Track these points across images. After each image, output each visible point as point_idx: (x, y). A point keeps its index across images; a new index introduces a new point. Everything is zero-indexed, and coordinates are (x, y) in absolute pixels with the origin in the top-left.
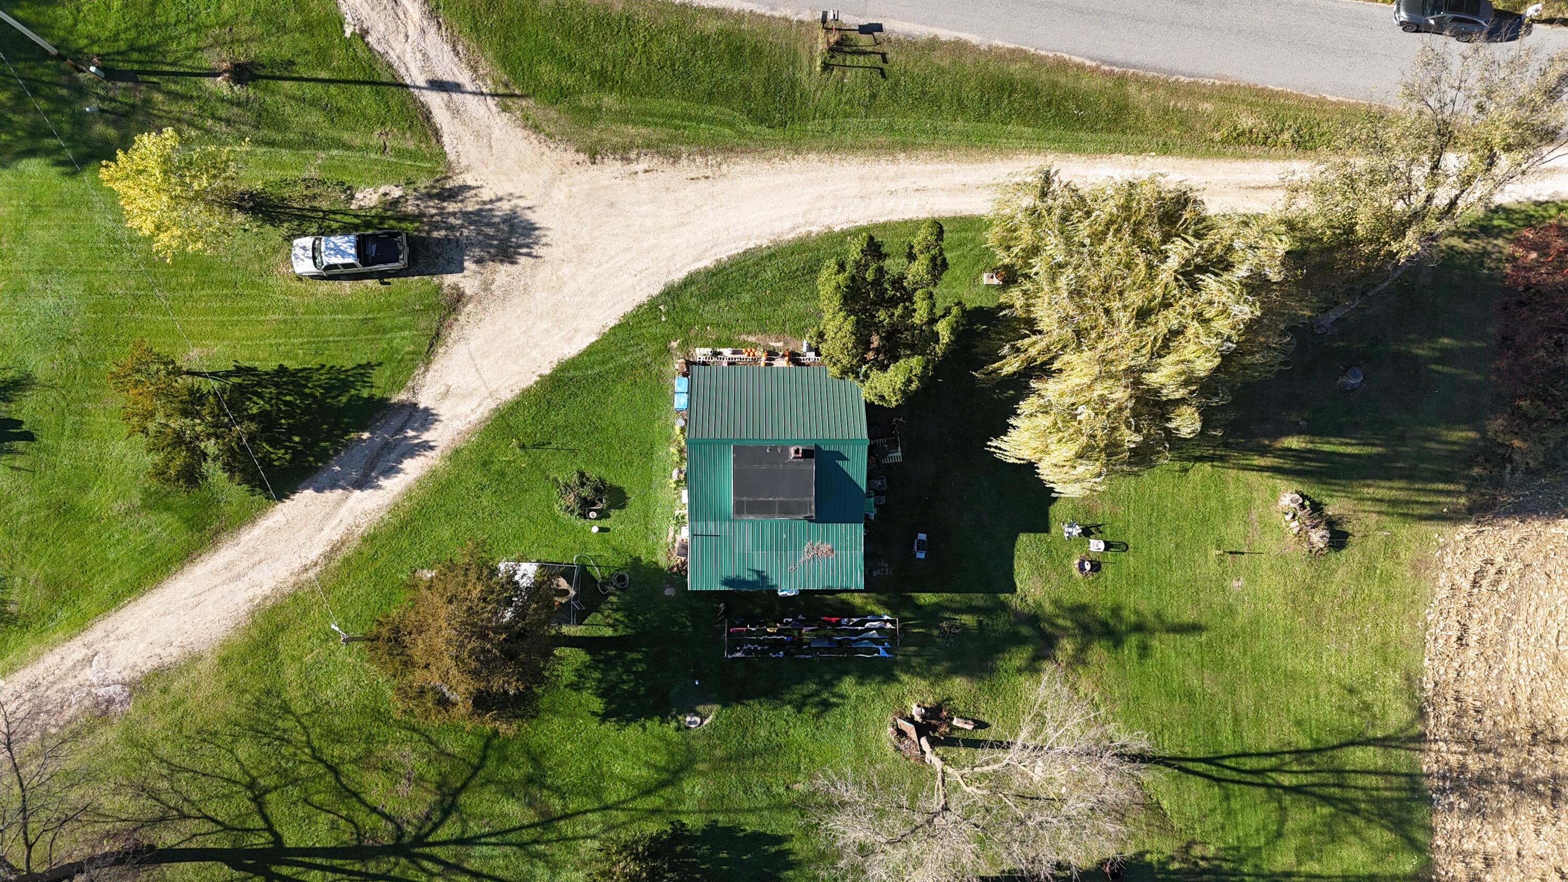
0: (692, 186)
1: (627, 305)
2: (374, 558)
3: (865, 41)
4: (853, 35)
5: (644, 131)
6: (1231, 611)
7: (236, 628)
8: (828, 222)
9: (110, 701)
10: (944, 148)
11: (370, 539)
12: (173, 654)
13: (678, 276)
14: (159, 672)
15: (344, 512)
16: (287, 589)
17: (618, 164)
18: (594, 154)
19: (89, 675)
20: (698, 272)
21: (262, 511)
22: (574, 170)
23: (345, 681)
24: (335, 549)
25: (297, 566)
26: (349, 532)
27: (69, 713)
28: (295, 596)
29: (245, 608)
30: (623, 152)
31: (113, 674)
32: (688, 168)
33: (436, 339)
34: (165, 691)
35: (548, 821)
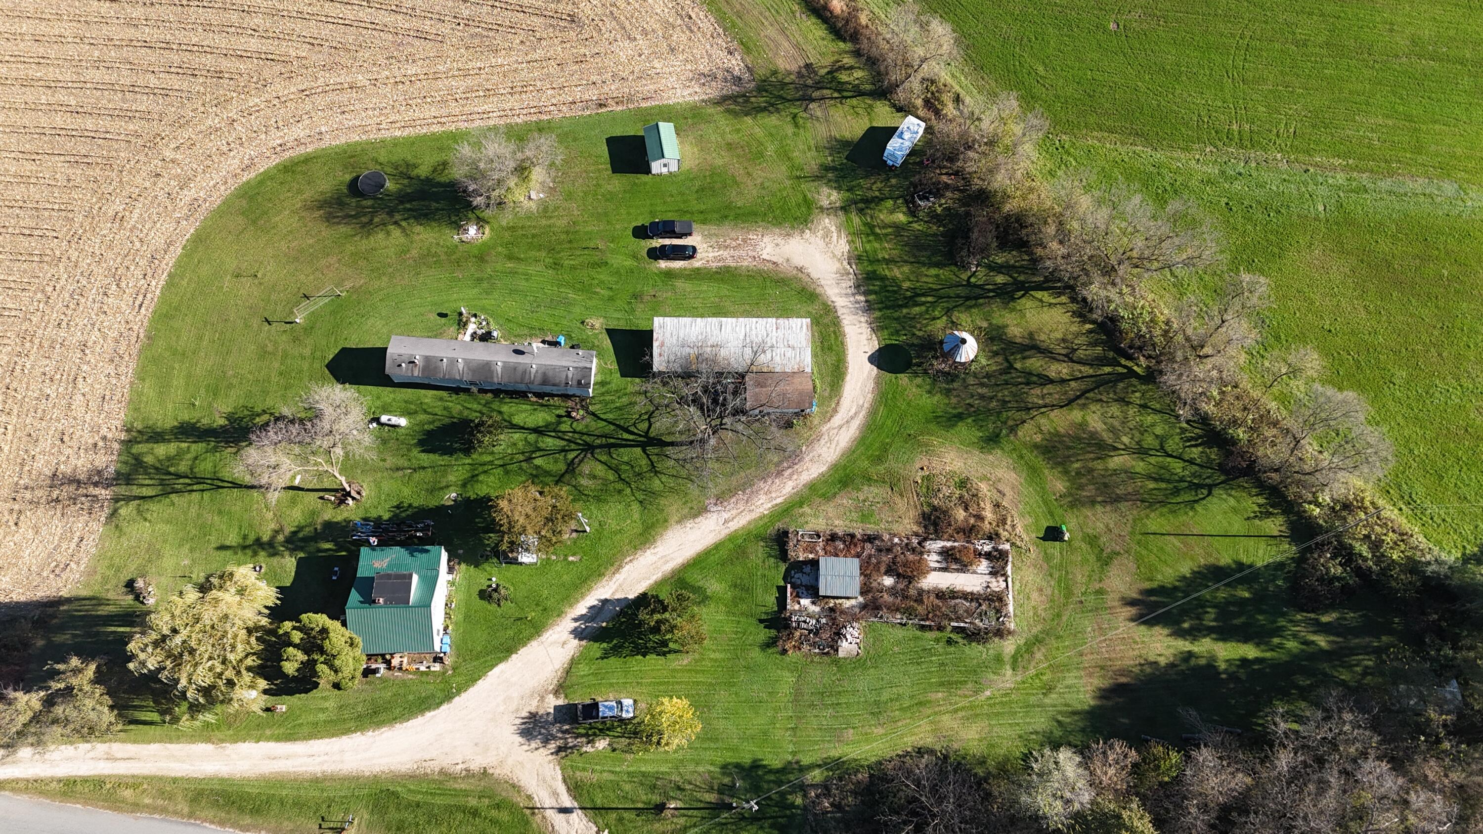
0: (434, 756)
1: (472, 691)
2: (599, 566)
5: (456, 786)
6: (191, 550)
7: (662, 535)
9: (716, 504)
10: (296, 780)
11: (601, 575)
12: (689, 524)
13: (445, 707)
14: (695, 516)
15: (614, 587)
16: (639, 552)
17: (472, 768)
19: (726, 515)
20: (434, 709)
21: (652, 587)
22: (495, 763)
23: (612, 513)
24: (617, 570)
25: (635, 562)
26: (611, 578)
27: (734, 500)
28: (635, 548)
29: (659, 543)
30: (469, 774)
31: (715, 516)
32: (436, 766)
33: (568, 672)
34: (692, 508)
35: (529, 459)
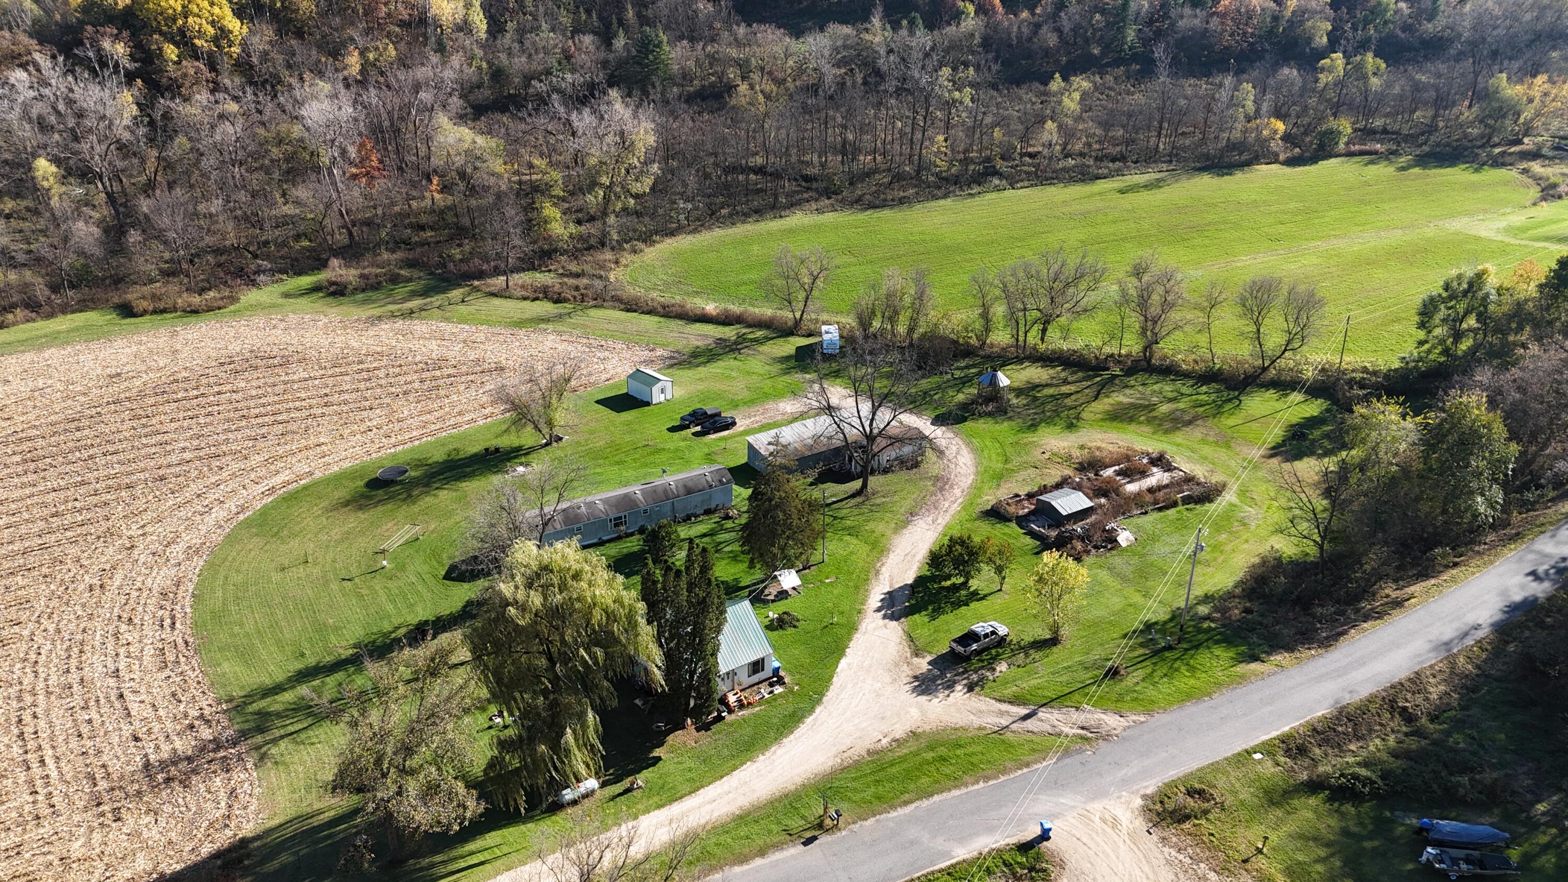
0: (849, 746)
3: (808, 835)
4: (816, 833)
5: (898, 755)
8: (756, 764)
11: (867, 580)
12: (906, 531)
15: (888, 584)
17: (898, 736)
18: (914, 734)
21: (920, 572)
22: (918, 724)
26: (877, 580)
27: (924, 510)
28: (877, 557)
29: (893, 549)
30: (900, 742)
31: (920, 522)
